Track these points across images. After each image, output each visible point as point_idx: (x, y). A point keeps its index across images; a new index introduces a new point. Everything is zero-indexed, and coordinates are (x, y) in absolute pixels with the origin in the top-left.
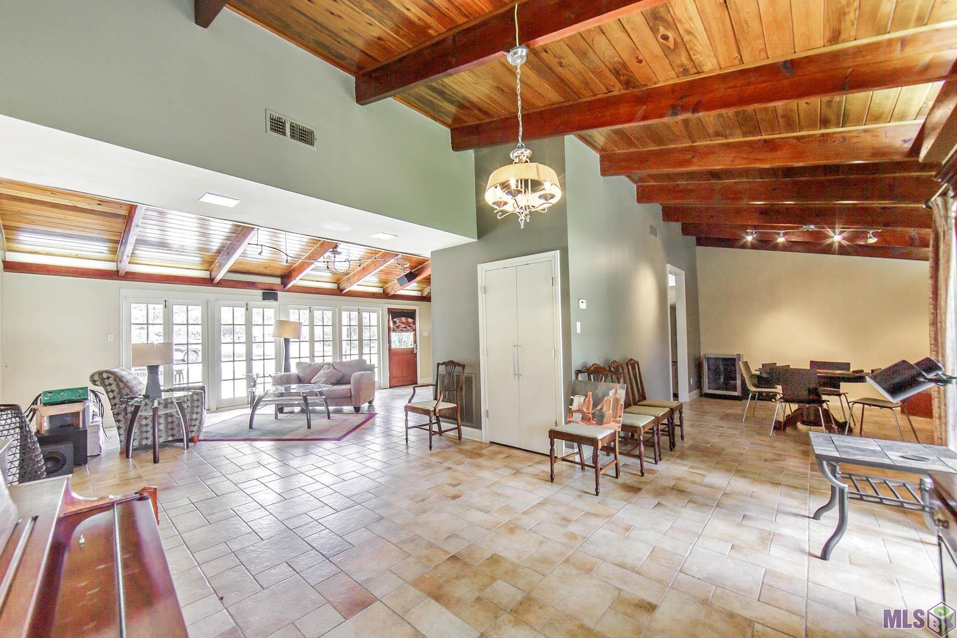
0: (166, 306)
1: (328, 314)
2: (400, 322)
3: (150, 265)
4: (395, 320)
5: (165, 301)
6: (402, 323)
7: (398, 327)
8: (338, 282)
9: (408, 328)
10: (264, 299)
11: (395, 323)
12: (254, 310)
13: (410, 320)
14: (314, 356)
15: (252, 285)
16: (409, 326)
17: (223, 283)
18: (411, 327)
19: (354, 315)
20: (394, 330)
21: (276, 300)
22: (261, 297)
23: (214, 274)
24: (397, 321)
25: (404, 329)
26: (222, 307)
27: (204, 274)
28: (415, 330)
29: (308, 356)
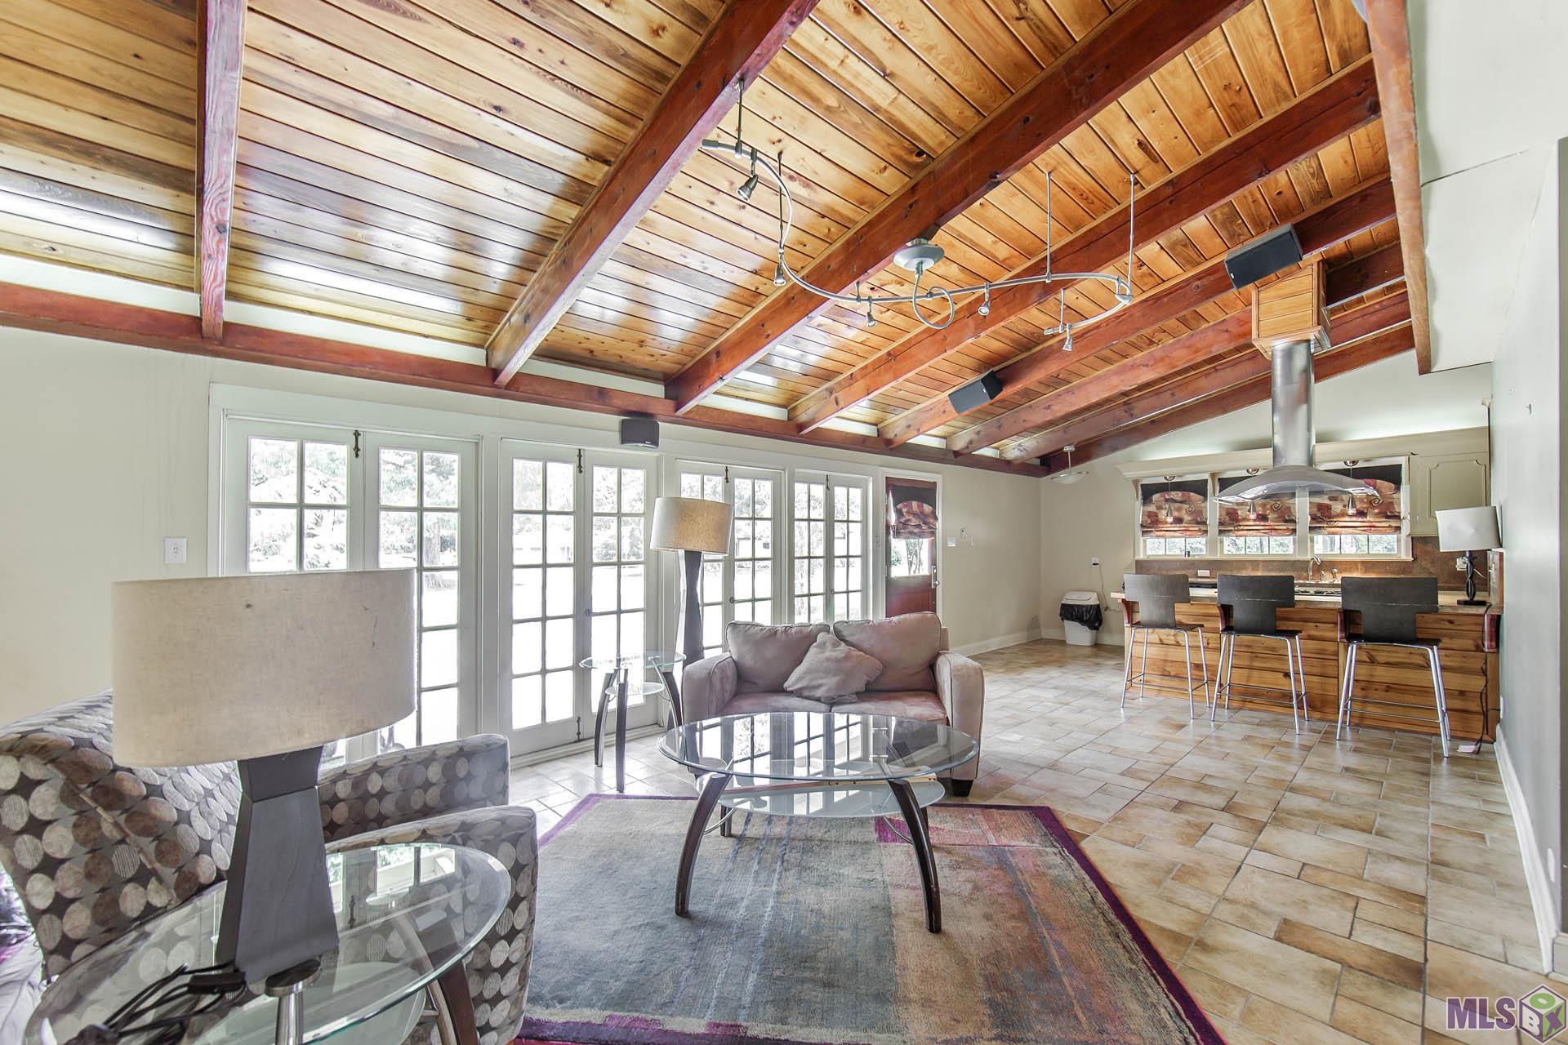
0: (357, 449)
1: (765, 489)
2: (908, 512)
3: (311, 313)
4: (899, 506)
5: (357, 434)
6: (914, 514)
7: (905, 524)
8: (789, 403)
9: (924, 527)
10: (624, 440)
11: (899, 513)
12: (599, 473)
13: (927, 508)
14: (732, 600)
15: (599, 398)
16: (925, 523)
17: (522, 388)
18: (925, 525)
19: (818, 491)
20: (897, 534)
21: (655, 443)
22: (617, 436)
23: (498, 357)
24: (904, 510)
25: (916, 530)
26: (515, 461)
27: (473, 356)
28: (933, 534)
29: (720, 599)
